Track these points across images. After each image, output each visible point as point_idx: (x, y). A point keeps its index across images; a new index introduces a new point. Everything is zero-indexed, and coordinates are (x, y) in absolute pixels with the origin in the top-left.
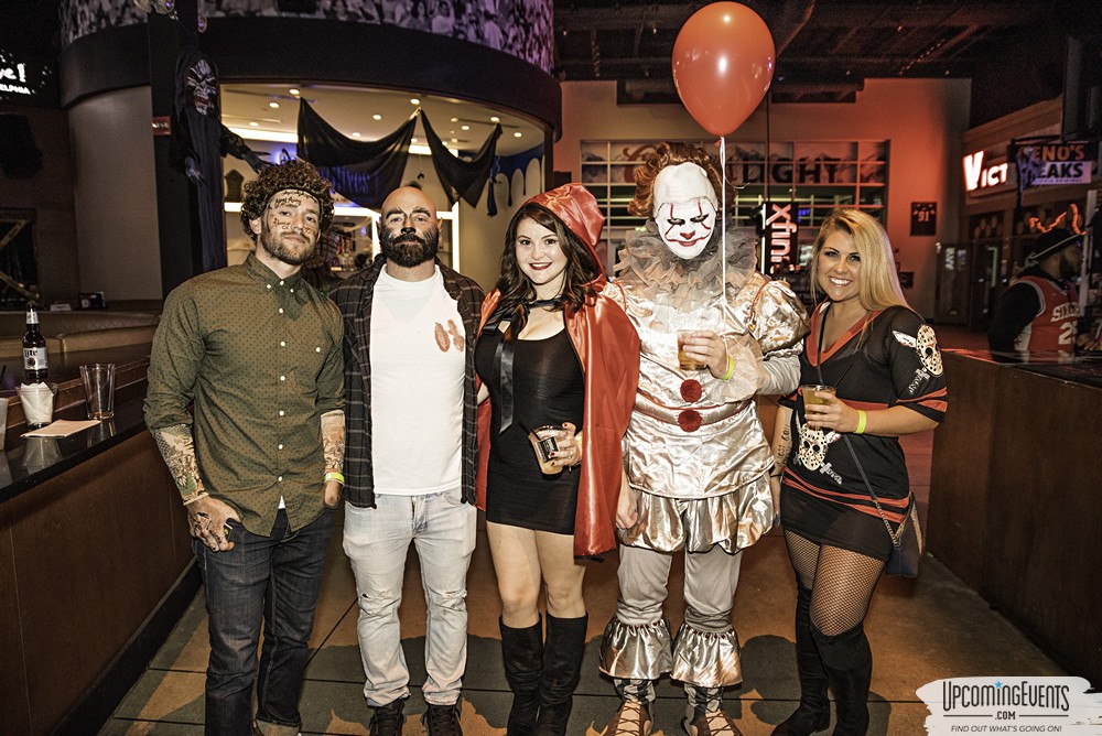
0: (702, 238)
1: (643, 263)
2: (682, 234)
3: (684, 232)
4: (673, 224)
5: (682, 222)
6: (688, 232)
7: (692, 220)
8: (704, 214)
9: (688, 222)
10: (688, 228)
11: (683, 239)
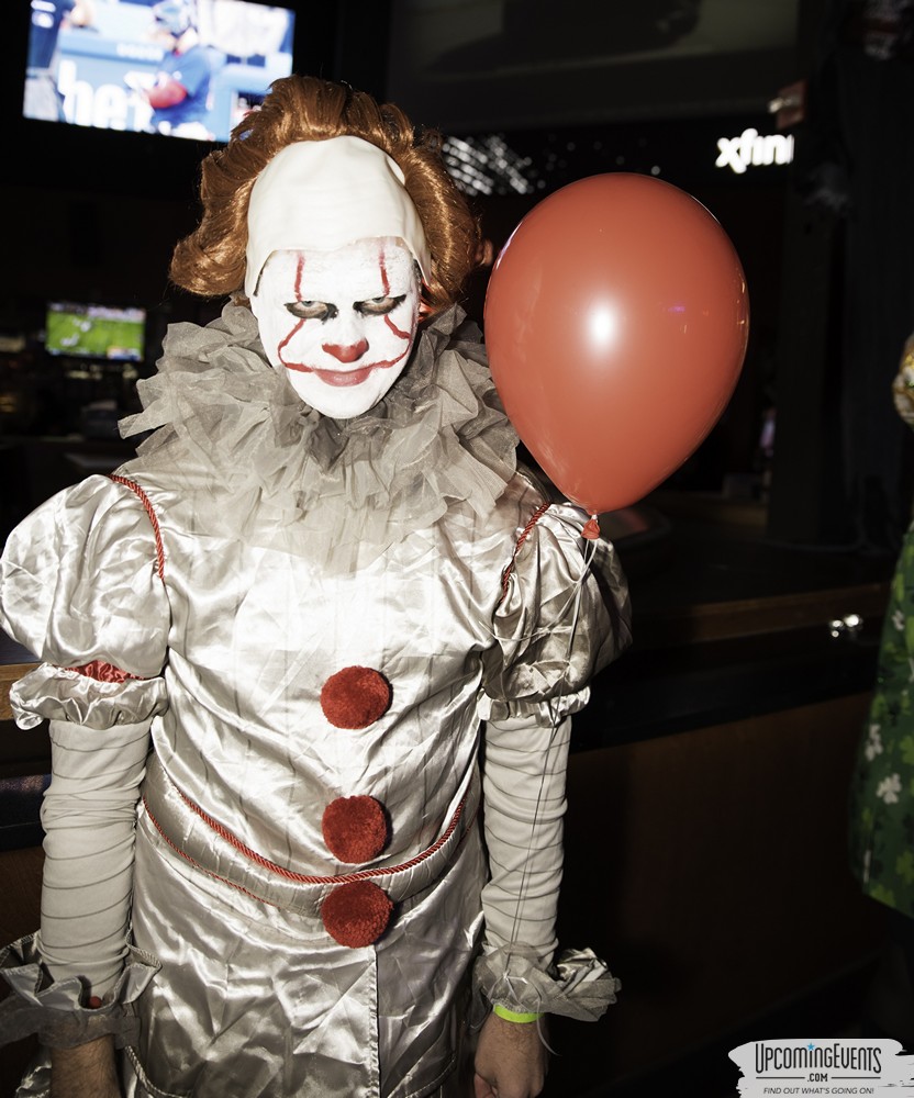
0: (384, 364)
1: (212, 421)
2: (327, 348)
3: (333, 341)
4: (303, 316)
5: (330, 312)
6: (347, 341)
7: (359, 306)
8: (394, 293)
9: (346, 311)
10: (344, 330)
11: (331, 363)
